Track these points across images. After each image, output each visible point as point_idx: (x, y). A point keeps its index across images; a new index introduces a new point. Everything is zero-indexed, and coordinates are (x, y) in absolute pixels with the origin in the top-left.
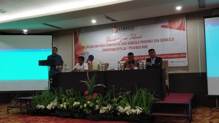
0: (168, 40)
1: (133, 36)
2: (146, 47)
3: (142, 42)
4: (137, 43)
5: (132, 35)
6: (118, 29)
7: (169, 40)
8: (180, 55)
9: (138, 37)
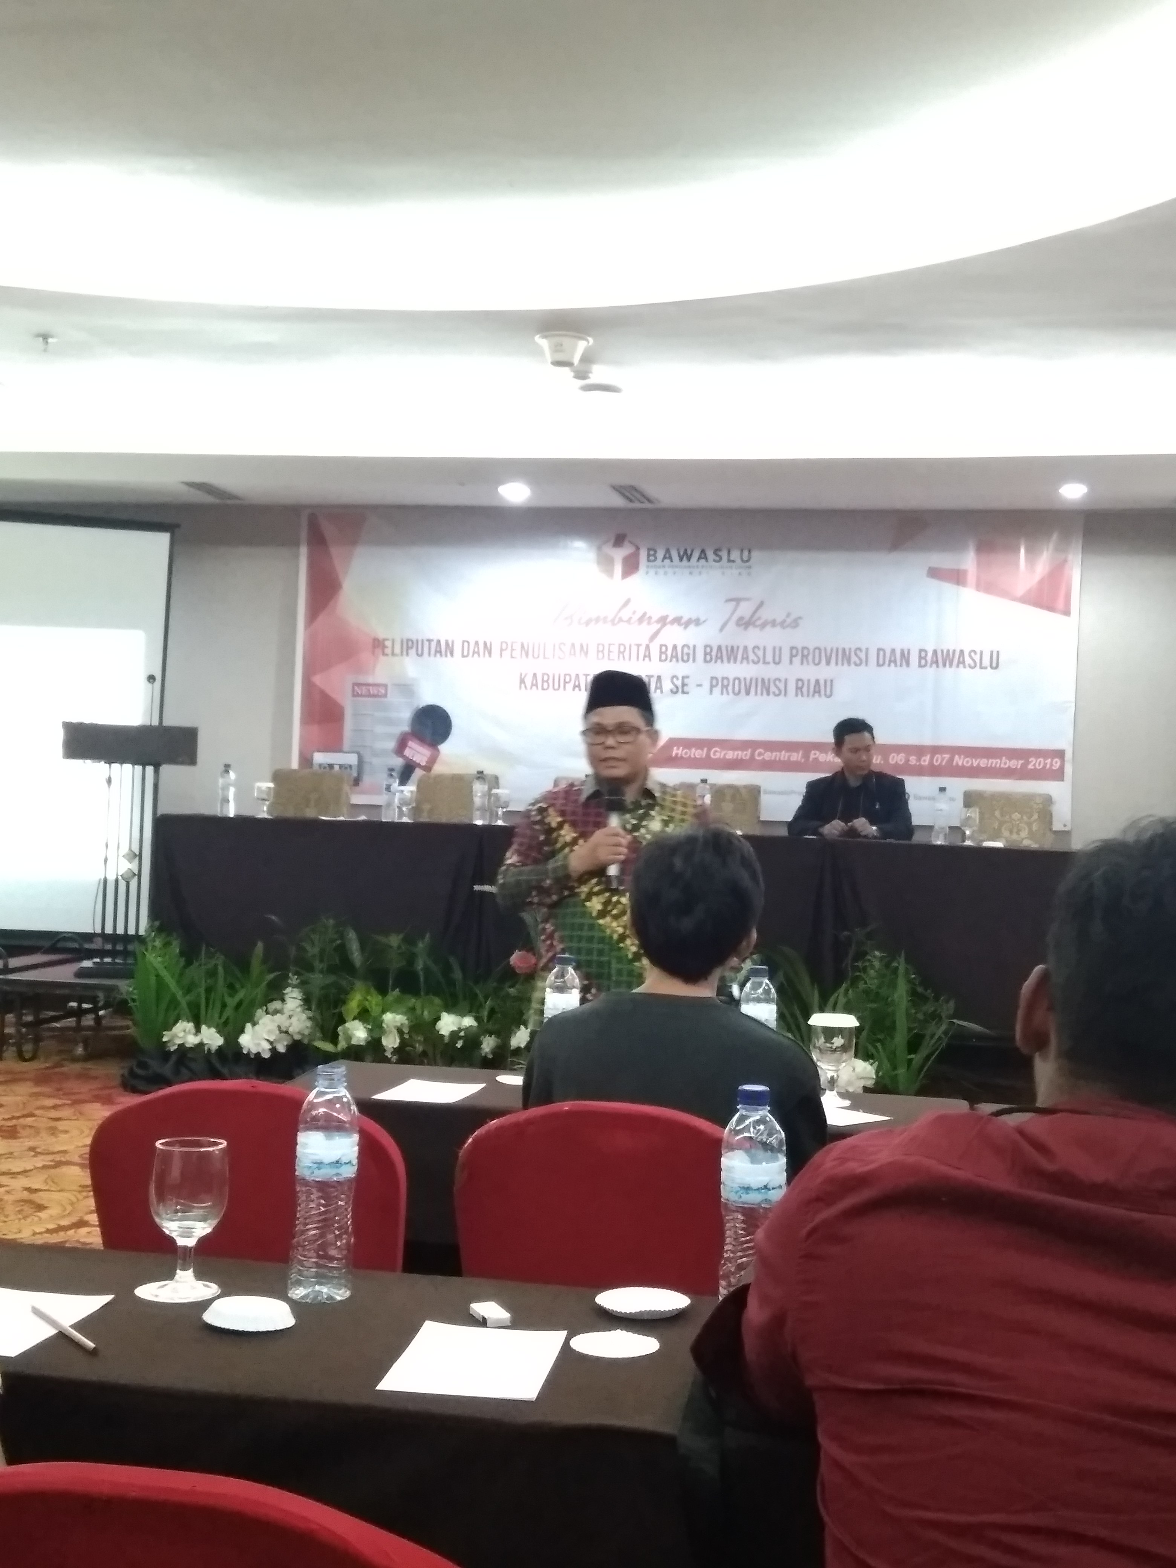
0: (961, 662)
1: (745, 609)
2: (821, 689)
3: (801, 654)
4: (769, 658)
5: (738, 601)
6: (643, 554)
7: (968, 660)
8: (1028, 763)
9: (773, 623)
